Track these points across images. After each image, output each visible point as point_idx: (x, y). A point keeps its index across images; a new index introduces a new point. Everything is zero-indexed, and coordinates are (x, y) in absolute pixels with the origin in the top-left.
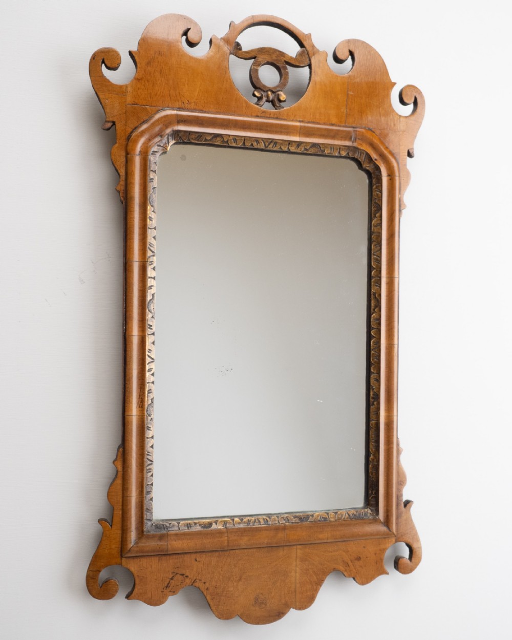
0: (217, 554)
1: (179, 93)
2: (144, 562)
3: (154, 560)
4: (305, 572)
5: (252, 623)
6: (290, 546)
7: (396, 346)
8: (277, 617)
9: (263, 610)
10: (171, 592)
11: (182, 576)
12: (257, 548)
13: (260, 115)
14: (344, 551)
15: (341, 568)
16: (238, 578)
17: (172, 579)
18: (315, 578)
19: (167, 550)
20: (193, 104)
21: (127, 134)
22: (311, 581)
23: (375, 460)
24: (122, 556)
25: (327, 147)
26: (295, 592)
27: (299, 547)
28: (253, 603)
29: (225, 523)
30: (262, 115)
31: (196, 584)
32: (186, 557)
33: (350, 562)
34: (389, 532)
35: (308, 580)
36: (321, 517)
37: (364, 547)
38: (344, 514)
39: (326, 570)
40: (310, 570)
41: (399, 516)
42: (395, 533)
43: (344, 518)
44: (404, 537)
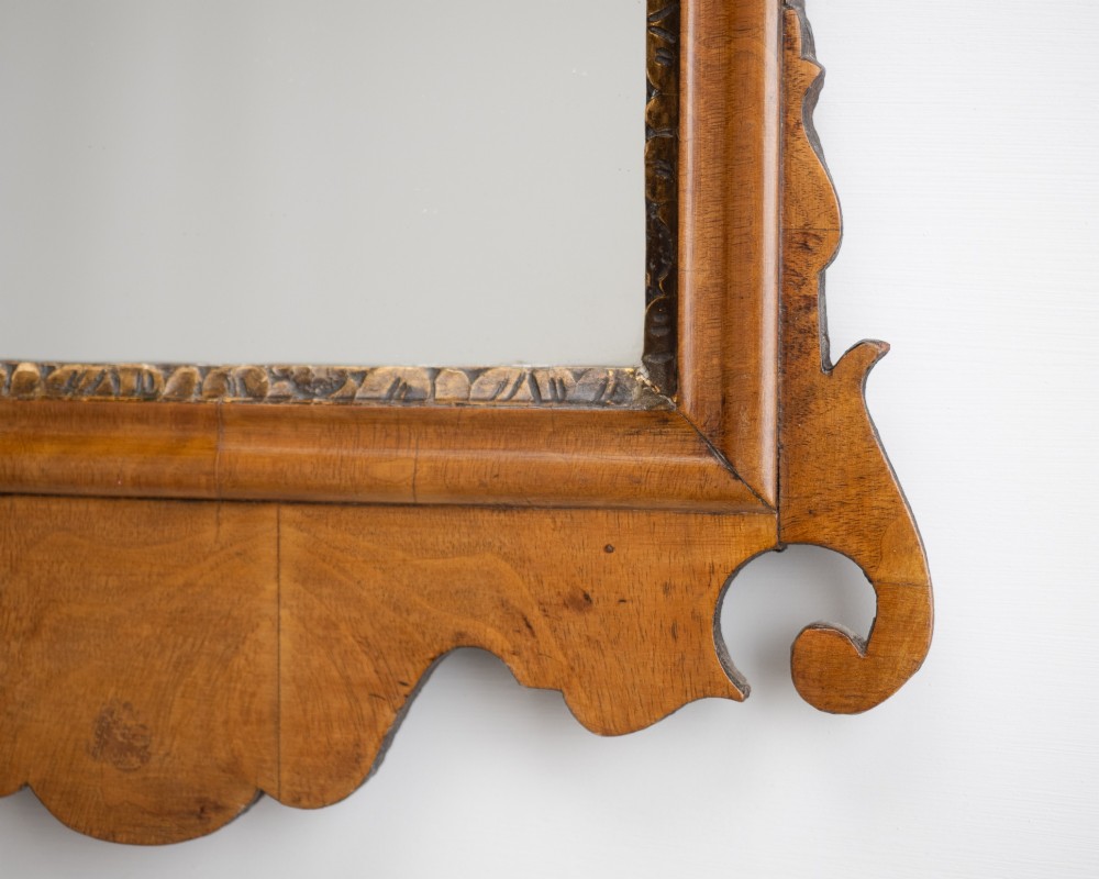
4: (320, 632)
5: (88, 831)
6: (247, 502)
8: (193, 821)
9: (132, 777)
12: (104, 497)
14: (506, 558)
15: (493, 636)
16: (26, 624)
18: (369, 670)
22: (348, 682)
23: (665, 119)
26: (276, 717)
27: (288, 513)
28: (93, 739)
33: (535, 615)
34: (736, 486)
35: (335, 673)
36: (401, 388)
37: (608, 549)
38: (514, 380)
39: (418, 637)
40: (343, 626)
41: (793, 410)
42: (770, 493)
43: (509, 399)
44: (822, 520)
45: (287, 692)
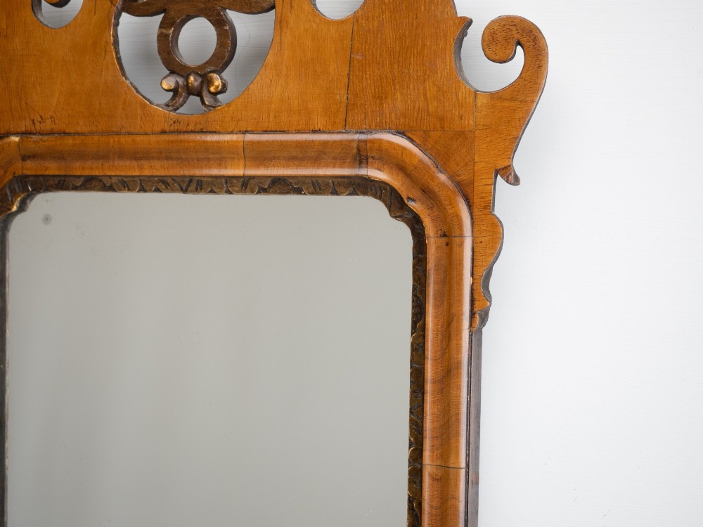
1: (26, 104)
13: (168, 129)
20: (49, 122)
25: (304, 183)
30: (173, 128)
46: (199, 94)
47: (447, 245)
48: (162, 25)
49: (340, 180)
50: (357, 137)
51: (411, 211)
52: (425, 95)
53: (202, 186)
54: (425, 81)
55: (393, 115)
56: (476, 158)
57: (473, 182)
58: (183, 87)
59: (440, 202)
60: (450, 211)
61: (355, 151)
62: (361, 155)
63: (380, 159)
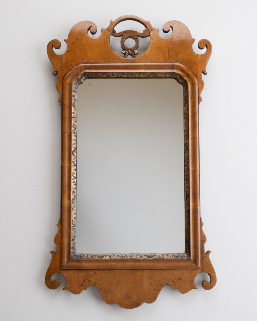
0: (106, 271)
1: (86, 56)
2: (71, 272)
3: (76, 272)
4: (151, 284)
5: (124, 307)
6: (143, 270)
7: (198, 170)
8: (136, 306)
9: (129, 301)
10: (83, 288)
11: (88, 281)
12: (126, 270)
13: (124, 62)
14: (172, 275)
15: (170, 283)
16: (116, 284)
17: (84, 282)
18: (157, 288)
19: (81, 268)
20: (93, 60)
21: (63, 76)
23: (188, 228)
24: (60, 269)
25: (159, 74)
26: (146, 293)
27: (147, 271)
28: (124, 297)
29: (110, 256)
30: (126, 62)
31: (96, 285)
32: (91, 272)
33: (175, 281)
34: (197, 267)
35: (153, 288)
36: (159, 257)
37: (183, 274)
38: (172, 256)
39: (162, 284)
40: (154, 283)
41: (202, 258)
42: (200, 267)
43: (172, 258)
44: (205, 270)
45: (147, 290)
46: (131, 55)
47: (193, 86)
48: (122, 39)
49: (167, 73)
50: (171, 64)
51: (184, 79)
52: (186, 55)
53: (133, 75)
54: (186, 52)
55: (179, 59)
56: (198, 68)
57: (198, 73)
58: (127, 53)
59: (191, 77)
60: (193, 79)
61: (171, 66)
62: (172, 67)
63: (177, 68)
